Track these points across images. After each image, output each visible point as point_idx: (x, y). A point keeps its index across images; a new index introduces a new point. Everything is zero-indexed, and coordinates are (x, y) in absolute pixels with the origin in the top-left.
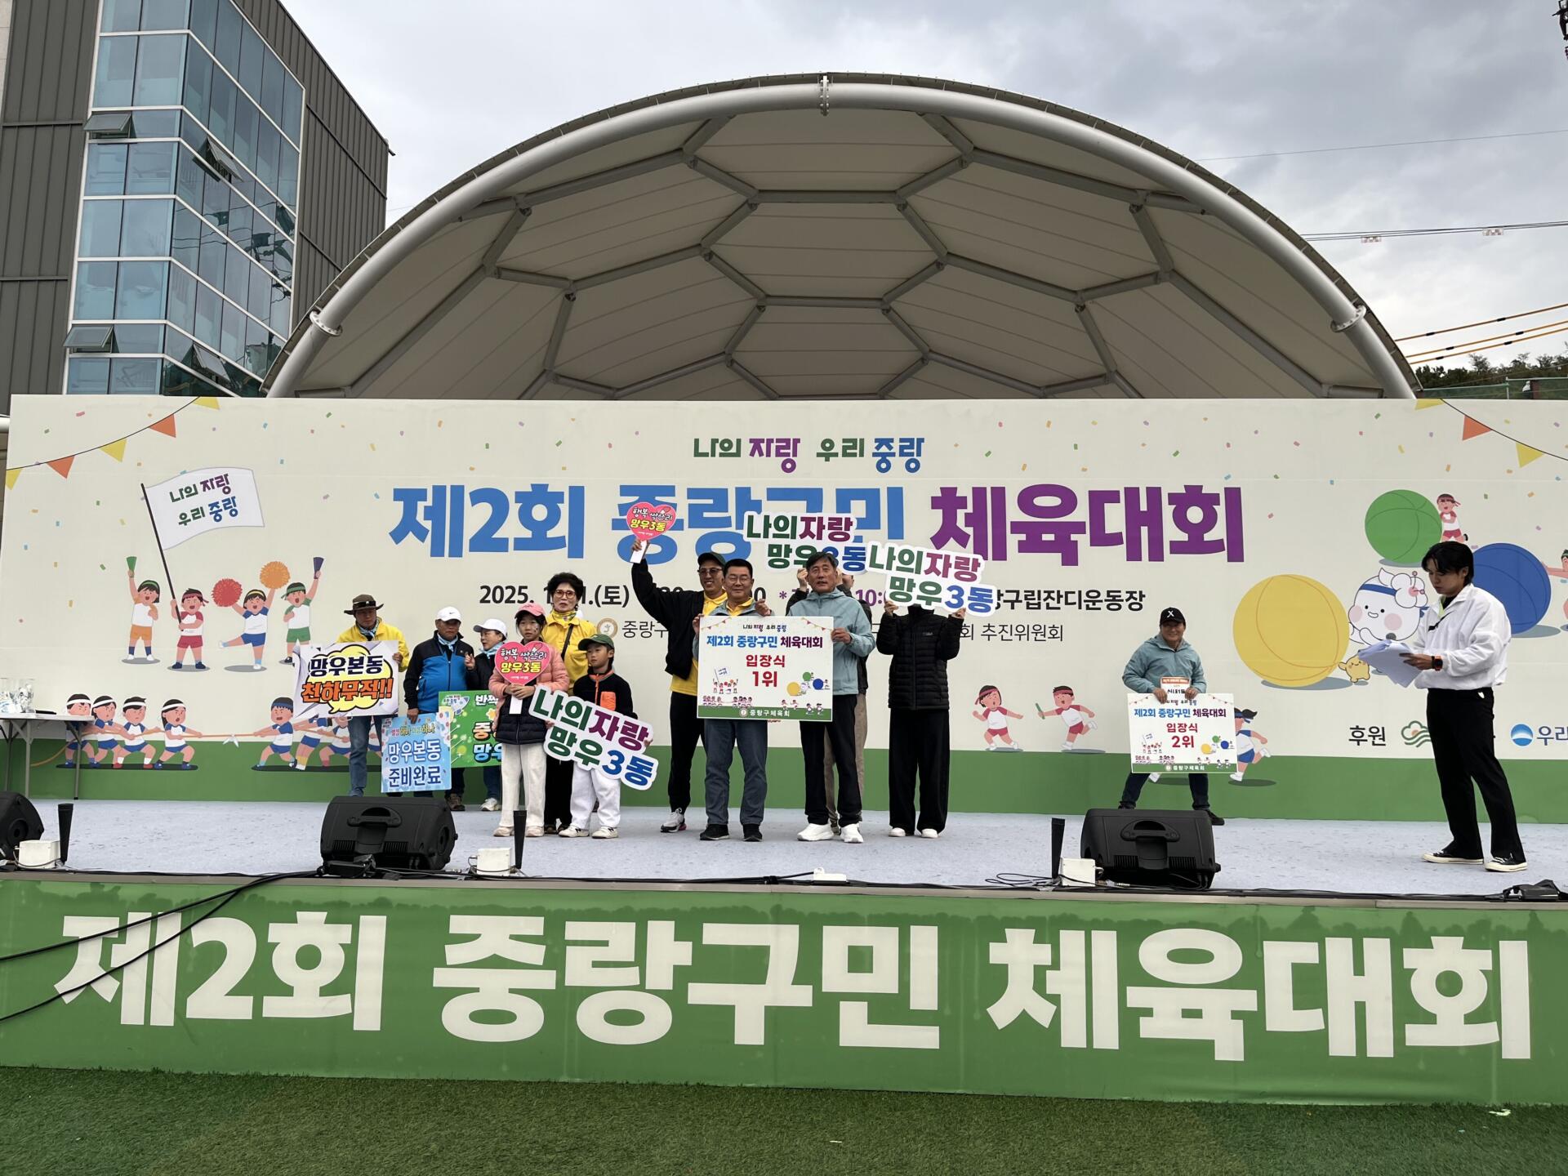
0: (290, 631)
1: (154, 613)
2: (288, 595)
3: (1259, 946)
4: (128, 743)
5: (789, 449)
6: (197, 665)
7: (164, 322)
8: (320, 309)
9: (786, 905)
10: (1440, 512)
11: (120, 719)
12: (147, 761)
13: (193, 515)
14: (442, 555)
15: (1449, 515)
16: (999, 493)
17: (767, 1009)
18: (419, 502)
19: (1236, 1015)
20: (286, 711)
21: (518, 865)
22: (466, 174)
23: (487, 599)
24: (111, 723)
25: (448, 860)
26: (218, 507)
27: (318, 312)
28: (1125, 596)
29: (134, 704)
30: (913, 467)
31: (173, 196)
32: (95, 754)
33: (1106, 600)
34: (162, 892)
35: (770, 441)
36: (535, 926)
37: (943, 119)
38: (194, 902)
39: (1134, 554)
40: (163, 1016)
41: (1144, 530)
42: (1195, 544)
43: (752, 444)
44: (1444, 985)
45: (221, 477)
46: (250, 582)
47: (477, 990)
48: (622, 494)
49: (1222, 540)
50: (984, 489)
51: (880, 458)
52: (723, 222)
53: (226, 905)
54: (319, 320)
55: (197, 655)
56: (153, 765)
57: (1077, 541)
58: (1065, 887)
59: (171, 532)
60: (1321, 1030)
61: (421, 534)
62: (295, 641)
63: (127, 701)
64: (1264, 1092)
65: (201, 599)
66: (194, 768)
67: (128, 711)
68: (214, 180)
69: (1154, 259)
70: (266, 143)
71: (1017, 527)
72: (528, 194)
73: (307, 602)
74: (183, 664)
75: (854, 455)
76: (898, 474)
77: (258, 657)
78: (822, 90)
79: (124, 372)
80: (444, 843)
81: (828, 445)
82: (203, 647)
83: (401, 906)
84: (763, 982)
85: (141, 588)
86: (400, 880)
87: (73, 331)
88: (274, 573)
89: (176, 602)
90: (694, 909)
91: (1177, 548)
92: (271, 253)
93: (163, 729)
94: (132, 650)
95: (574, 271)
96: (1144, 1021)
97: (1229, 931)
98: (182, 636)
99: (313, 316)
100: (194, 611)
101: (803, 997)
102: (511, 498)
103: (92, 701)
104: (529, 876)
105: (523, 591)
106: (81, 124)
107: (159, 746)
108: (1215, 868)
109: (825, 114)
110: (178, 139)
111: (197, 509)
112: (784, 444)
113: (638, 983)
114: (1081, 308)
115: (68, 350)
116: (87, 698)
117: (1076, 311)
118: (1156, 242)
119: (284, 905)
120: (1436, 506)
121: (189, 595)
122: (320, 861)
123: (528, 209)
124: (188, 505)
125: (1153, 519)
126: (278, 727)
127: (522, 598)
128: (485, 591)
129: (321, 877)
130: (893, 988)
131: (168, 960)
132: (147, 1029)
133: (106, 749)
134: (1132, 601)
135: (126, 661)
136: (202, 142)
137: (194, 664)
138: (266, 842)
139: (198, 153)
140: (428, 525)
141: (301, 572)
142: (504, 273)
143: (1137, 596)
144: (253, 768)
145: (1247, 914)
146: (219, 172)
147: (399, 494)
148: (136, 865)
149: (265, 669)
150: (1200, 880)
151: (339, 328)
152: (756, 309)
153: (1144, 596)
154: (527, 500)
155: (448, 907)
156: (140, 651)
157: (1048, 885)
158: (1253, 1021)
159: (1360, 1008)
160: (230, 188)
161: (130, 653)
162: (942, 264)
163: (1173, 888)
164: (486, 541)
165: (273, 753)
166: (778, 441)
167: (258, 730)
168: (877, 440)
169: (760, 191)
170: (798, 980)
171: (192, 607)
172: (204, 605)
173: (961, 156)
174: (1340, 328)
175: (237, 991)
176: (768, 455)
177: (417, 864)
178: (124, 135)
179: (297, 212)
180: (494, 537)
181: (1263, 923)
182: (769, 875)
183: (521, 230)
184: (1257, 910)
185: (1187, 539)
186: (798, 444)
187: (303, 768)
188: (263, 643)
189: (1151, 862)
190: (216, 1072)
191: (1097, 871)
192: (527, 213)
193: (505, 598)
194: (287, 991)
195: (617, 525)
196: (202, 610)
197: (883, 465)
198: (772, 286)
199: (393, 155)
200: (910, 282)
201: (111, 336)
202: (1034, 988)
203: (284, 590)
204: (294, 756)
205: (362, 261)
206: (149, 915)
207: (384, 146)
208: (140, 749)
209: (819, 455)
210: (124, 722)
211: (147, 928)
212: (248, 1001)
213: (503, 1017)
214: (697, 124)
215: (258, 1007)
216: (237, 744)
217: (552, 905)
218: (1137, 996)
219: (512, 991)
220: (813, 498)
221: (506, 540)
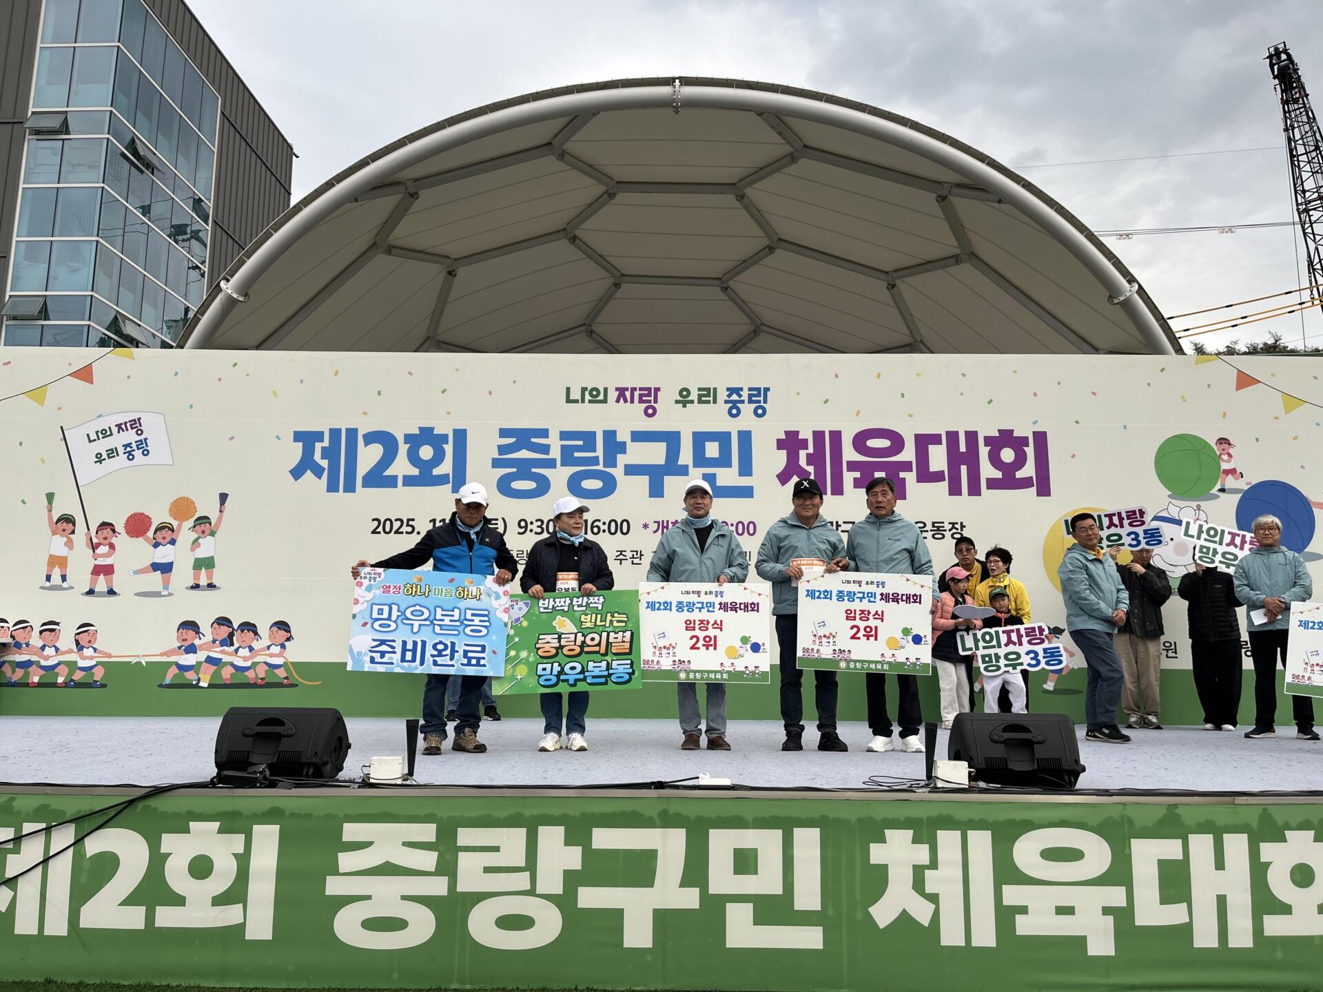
0: (196, 559)
1: (70, 544)
2: (194, 527)
3: (1127, 844)
4: (43, 663)
5: (651, 396)
6: (108, 591)
7: (91, 293)
8: (229, 278)
9: (674, 809)
10: (1218, 453)
11: (36, 641)
12: (60, 680)
13: (108, 455)
14: (337, 491)
15: (1226, 456)
16: (836, 436)
17: (656, 911)
18: (316, 443)
19: (1106, 911)
20: (192, 633)
21: (411, 773)
22: (362, 160)
23: (377, 530)
24: (27, 645)
25: (341, 769)
26: (131, 447)
27: (228, 281)
28: (948, 527)
29: (50, 627)
30: (760, 413)
31: (102, 185)
32: (13, 673)
33: (931, 530)
34: (57, 803)
35: (633, 390)
36: (427, 832)
37: (776, 118)
38: (87, 813)
39: (955, 490)
40: (57, 926)
41: (964, 469)
42: (1008, 481)
43: (618, 392)
44: (1298, 878)
45: (135, 420)
46: (159, 515)
47: (369, 897)
48: (501, 436)
49: (1032, 477)
50: (823, 432)
51: (731, 405)
52: (587, 209)
53: (119, 815)
54: (228, 288)
55: (109, 582)
56: (66, 683)
57: (905, 479)
58: (939, 788)
59: (88, 471)
60: (1186, 923)
61: (318, 472)
62: (201, 569)
63: (44, 624)
64: (1134, 985)
65: (114, 531)
66: (104, 686)
67: (44, 633)
68: (139, 173)
69: (956, 244)
70: (186, 143)
71: (852, 466)
72: (416, 180)
73: (213, 534)
74: (96, 590)
75: (708, 402)
76: (747, 419)
77: (166, 584)
78: (675, 91)
79: (55, 338)
80: (337, 752)
81: (685, 393)
82: (114, 575)
83: (293, 815)
84: (651, 885)
85: (58, 521)
86: (294, 790)
87: (9, 302)
88: (182, 507)
89: (90, 534)
90: (583, 814)
91: (992, 484)
92: (189, 240)
93: (76, 650)
94: (48, 578)
95: (455, 250)
96: (1019, 918)
97: (1099, 830)
98: (95, 565)
99: (223, 284)
100: (107, 542)
101: (689, 899)
102: (401, 440)
103: (10, 625)
104: (421, 783)
105: (411, 523)
106: (22, 123)
107: (72, 665)
108: (1080, 769)
109: (677, 112)
110: (107, 136)
111: (112, 450)
112: (646, 392)
113: (529, 888)
114: (892, 286)
115: (5, 317)
116: (7, 622)
117: (888, 288)
118: (957, 228)
119: (176, 815)
120: (1215, 448)
121: (103, 527)
122: (214, 771)
123: (416, 193)
124: (103, 446)
125: (972, 458)
126: (183, 648)
127: (410, 529)
128: (376, 523)
129: (214, 787)
130: (778, 890)
131: (62, 869)
132: (40, 939)
133: (23, 668)
134: (954, 531)
135: (43, 588)
136: (128, 139)
137: (106, 590)
138: (164, 754)
139: (125, 148)
140: (324, 463)
141: (208, 507)
142: (394, 251)
143: (958, 526)
144: (158, 686)
145: (1115, 814)
146: (143, 165)
147: (298, 436)
148: (34, 776)
149: (173, 594)
150: (1067, 781)
151: (246, 295)
152: (613, 286)
153: (965, 527)
154: (415, 441)
155: (341, 815)
156: (57, 579)
157: (922, 787)
158: (1122, 916)
159: (1222, 901)
160: (153, 180)
161: (47, 580)
162: (773, 249)
163: (1041, 788)
164: (378, 478)
165: (178, 671)
166: (641, 389)
167: (163, 651)
168: (728, 389)
169: (618, 182)
170: (685, 883)
171: (105, 538)
172: (116, 537)
173: (793, 152)
174: (1116, 301)
175: (129, 901)
176: (632, 402)
177: (310, 773)
178: (60, 132)
179: (212, 202)
180: (384, 474)
181: (1130, 822)
182: (656, 781)
183: (408, 213)
184: (1124, 809)
185: (1001, 477)
186: (659, 392)
187: (205, 685)
188: (171, 571)
189: (1020, 764)
190: (108, 981)
191: (970, 773)
192: (415, 197)
193: (394, 529)
194: (179, 901)
195: (496, 463)
196: (114, 540)
197: (734, 410)
198: (627, 267)
199: (297, 157)
200: (745, 264)
201: (43, 305)
202: (913, 888)
203: (191, 522)
204: (198, 675)
205: (268, 236)
206: (43, 825)
207: (289, 149)
208: (53, 669)
209: (677, 402)
210: (40, 644)
211: (41, 839)
212: (142, 910)
213: (395, 924)
214: (567, 119)
215: (150, 917)
216: (144, 664)
217: (444, 814)
218: (1013, 895)
219: (404, 898)
220: (672, 439)
221: (396, 477)
